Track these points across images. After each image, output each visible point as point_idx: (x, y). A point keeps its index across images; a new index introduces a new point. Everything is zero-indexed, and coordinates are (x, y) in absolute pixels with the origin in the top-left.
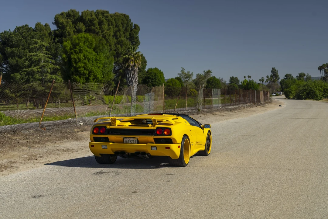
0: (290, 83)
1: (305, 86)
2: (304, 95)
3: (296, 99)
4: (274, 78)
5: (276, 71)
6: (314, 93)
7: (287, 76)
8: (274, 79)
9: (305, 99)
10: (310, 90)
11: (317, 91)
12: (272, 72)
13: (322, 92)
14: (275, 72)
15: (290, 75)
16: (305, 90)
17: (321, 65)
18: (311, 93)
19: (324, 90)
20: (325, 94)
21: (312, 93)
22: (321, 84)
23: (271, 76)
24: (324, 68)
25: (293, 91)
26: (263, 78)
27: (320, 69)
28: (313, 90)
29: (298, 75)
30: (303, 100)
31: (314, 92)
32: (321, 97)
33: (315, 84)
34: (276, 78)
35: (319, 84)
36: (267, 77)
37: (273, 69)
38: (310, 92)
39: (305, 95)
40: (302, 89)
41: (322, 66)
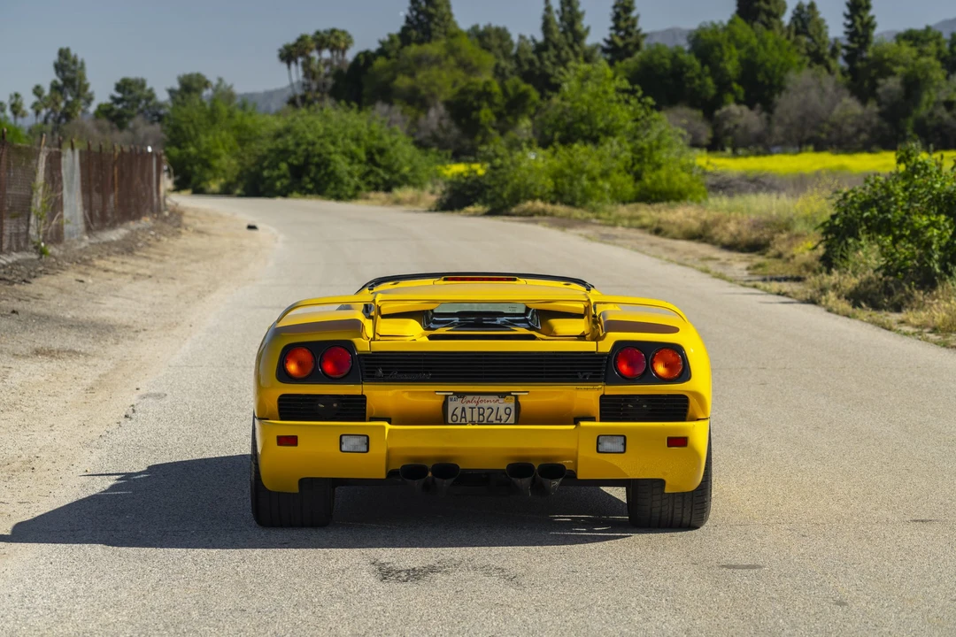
0: (192, 121)
1: (278, 135)
2: (279, 177)
3: (240, 196)
4: (70, 98)
5: (75, 62)
6: (327, 166)
7: (123, 86)
8: (68, 103)
9: (285, 193)
10: (308, 156)
11: (337, 158)
12: (59, 68)
13: (360, 162)
14: (74, 71)
15: (141, 84)
16: (283, 153)
17: (292, 40)
18: (313, 169)
19: (369, 153)
20: (370, 172)
21: (318, 165)
22: (355, 126)
23: (55, 88)
24: (303, 54)
25: (218, 157)
26: (17, 95)
27: (288, 55)
28: (320, 155)
29: (177, 86)
30: (279, 201)
31: (324, 163)
32: (358, 188)
33: (329, 126)
34: (78, 96)
35: (345, 128)
36: (37, 91)
37: (64, 54)
38: (307, 163)
39: (284, 176)
40: (271, 151)
41: (295, 45)
